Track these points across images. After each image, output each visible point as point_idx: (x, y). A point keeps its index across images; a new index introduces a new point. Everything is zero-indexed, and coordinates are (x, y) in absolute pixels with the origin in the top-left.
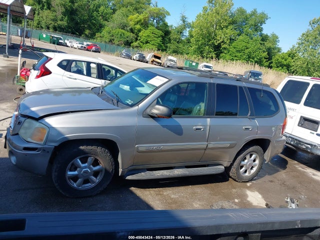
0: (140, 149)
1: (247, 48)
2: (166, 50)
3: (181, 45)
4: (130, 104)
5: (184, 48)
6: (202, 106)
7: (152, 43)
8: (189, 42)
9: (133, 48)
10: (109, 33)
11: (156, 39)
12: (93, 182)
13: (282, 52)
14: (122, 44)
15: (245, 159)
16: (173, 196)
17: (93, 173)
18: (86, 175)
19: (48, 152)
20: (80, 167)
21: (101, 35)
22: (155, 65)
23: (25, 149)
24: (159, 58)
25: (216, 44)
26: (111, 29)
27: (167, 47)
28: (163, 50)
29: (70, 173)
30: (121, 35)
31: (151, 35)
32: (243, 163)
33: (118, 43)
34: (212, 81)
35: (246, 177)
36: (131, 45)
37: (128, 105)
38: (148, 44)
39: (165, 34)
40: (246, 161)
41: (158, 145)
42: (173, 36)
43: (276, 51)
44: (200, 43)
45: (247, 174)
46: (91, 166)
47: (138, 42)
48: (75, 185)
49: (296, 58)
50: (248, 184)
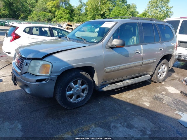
0: (107, 70)
1: (120, 14)
2: (73, 21)
3: (81, 17)
4: (96, 41)
5: (83, 18)
6: (135, 39)
7: (64, 17)
8: (86, 14)
9: (53, 22)
10: (37, 15)
11: (66, 15)
12: (82, 96)
13: (139, 13)
14: (46, 21)
15: (160, 68)
16: (128, 97)
17: (81, 90)
18: (78, 92)
19: (54, 80)
20: (73, 88)
21: (32, 17)
22: (69, 30)
23: (38, 81)
24: (71, 26)
25: (102, 14)
26: (37, 12)
27: (73, 19)
28: (71, 21)
29: (68, 93)
30: (44, 15)
31: (63, 13)
32: (159, 71)
33: (43, 20)
34: (139, 21)
35: (161, 79)
36: (52, 20)
37: (94, 42)
38: (62, 19)
39: (71, 12)
40: (160, 69)
41: (117, 66)
42: (76, 12)
43: (136, 13)
44: (93, 14)
45: (161, 78)
46: (80, 86)
47: (56, 18)
48: (72, 100)
49: (148, 16)
50: (163, 83)
